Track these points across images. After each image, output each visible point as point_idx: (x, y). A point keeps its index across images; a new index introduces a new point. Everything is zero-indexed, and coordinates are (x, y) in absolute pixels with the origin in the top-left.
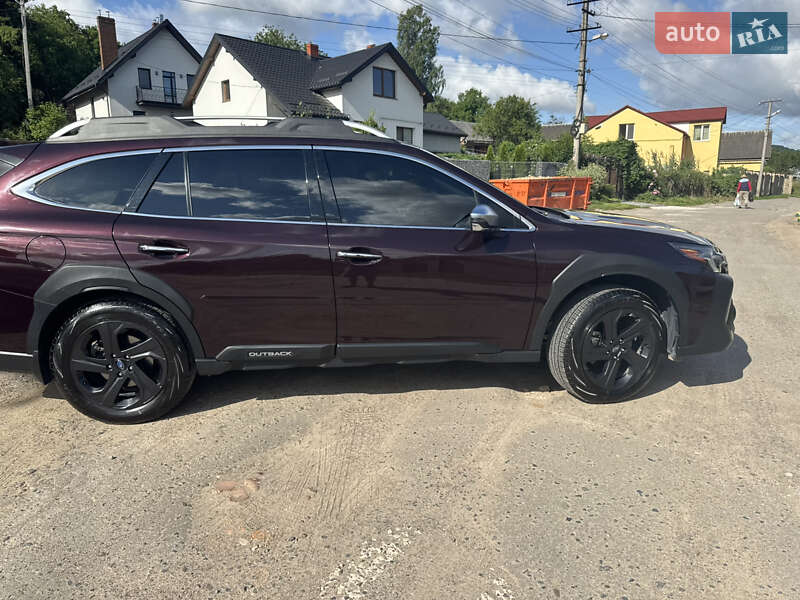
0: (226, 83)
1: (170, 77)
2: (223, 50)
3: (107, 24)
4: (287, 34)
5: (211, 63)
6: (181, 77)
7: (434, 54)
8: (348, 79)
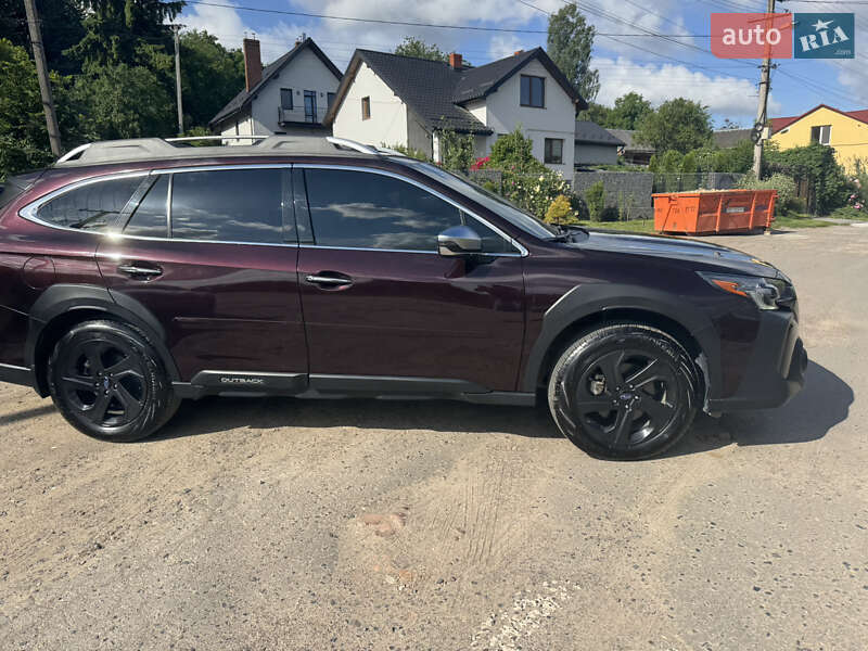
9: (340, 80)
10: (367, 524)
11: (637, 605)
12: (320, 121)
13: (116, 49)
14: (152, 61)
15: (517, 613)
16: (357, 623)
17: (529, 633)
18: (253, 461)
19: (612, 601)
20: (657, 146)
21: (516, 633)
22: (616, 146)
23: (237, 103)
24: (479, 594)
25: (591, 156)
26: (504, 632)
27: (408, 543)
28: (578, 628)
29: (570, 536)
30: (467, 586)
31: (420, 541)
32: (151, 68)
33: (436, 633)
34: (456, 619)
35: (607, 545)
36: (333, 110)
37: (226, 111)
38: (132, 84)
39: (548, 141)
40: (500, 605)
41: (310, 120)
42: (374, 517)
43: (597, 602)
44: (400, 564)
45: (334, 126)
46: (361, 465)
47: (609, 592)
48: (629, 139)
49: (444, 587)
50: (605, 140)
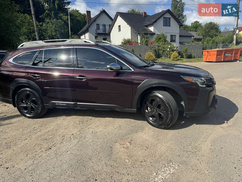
0: (120, 26)
1: (104, 26)
2: (119, 16)
3: (89, 12)
4: (137, 10)
5: (116, 20)
6: (107, 25)
7: (183, 11)
8: (155, 22)
9: (112, 21)
10: (121, 145)
11: (199, 171)
12: (107, 32)
13: (53, 15)
14: (62, 18)
15: (163, 172)
16: (118, 172)
17: (167, 178)
18: (90, 126)
19: (191, 170)
20: (203, 36)
21: (163, 178)
22: (191, 36)
23: (84, 28)
24: (152, 166)
25: (184, 40)
26: (159, 177)
27: (132, 151)
28: (181, 177)
29: (179, 150)
30: (149, 163)
31: (135, 150)
32: (62, 20)
33: (140, 176)
34: (146, 172)
35: (189, 153)
36: (110, 29)
37: (82, 31)
38: (58, 24)
39: (171, 36)
40: (158, 169)
41: (104, 32)
42: (123, 143)
43: (187, 170)
44: (130, 157)
45: (111, 34)
46: (119, 128)
47: (190, 167)
48: (195, 35)
49: (142, 164)
50: (188, 35)
